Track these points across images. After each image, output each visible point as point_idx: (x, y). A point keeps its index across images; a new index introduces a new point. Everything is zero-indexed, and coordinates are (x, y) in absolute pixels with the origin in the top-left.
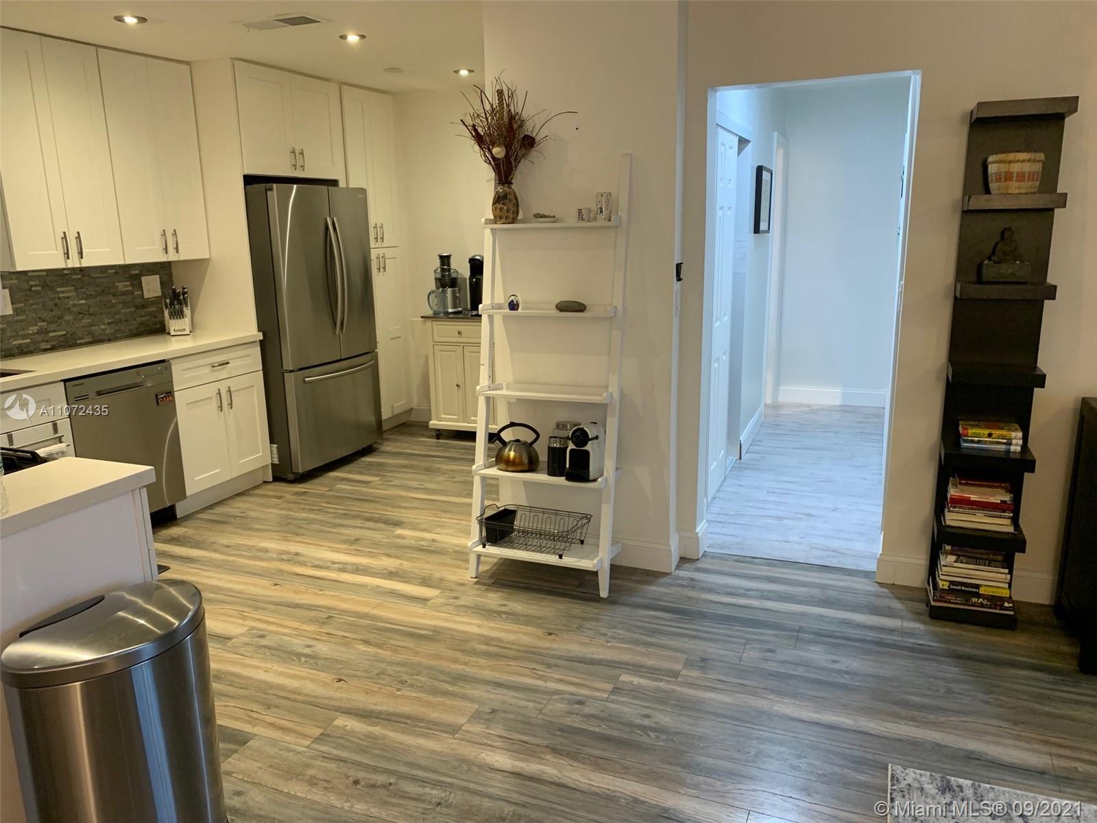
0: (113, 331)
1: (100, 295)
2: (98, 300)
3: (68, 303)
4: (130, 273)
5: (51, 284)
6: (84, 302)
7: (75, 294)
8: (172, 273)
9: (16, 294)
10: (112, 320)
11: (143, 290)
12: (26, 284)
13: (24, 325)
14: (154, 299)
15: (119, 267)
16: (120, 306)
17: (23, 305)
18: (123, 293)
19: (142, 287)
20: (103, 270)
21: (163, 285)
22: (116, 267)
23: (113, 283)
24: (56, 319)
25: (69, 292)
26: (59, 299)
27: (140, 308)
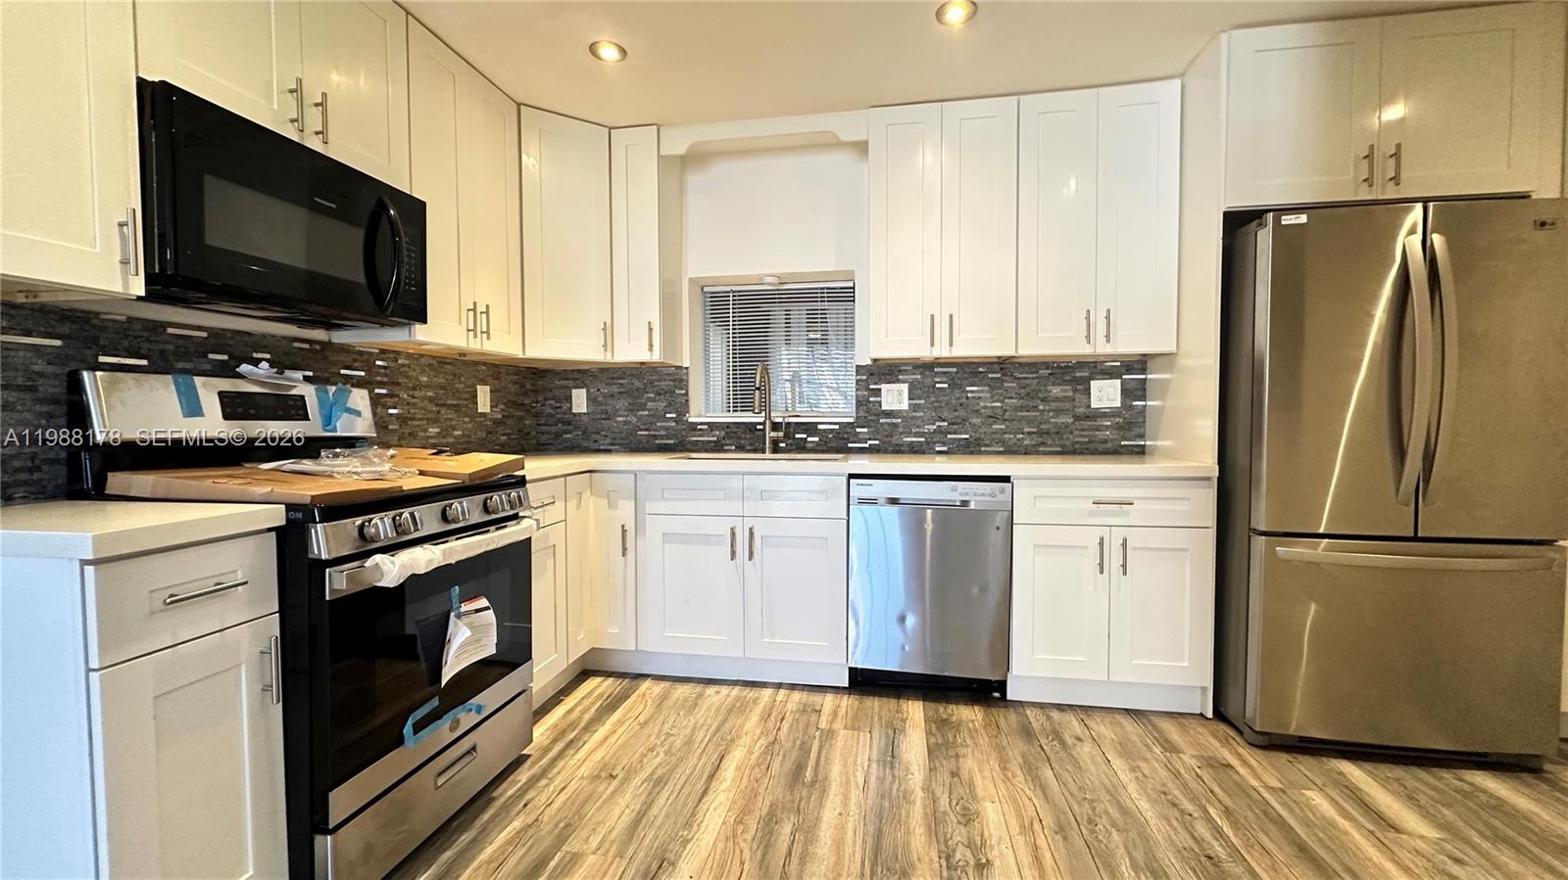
0: (1034, 443)
1: (1023, 398)
2: (1019, 404)
3: (978, 404)
4: (1073, 375)
5: (959, 382)
6: (999, 404)
7: (989, 395)
8: (1145, 379)
9: (916, 389)
10: (1035, 430)
11: (1090, 398)
12: (930, 380)
13: (919, 422)
14: (1108, 410)
15: (1058, 367)
16: (1051, 414)
17: (923, 402)
18: (1057, 398)
19: (1090, 394)
20: (1033, 370)
21: (1126, 393)
22: (1053, 367)
23: (1045, 386)
24: (959, 421)
25: (982, 391)
26: (967, 398)
27: (1082, 420)
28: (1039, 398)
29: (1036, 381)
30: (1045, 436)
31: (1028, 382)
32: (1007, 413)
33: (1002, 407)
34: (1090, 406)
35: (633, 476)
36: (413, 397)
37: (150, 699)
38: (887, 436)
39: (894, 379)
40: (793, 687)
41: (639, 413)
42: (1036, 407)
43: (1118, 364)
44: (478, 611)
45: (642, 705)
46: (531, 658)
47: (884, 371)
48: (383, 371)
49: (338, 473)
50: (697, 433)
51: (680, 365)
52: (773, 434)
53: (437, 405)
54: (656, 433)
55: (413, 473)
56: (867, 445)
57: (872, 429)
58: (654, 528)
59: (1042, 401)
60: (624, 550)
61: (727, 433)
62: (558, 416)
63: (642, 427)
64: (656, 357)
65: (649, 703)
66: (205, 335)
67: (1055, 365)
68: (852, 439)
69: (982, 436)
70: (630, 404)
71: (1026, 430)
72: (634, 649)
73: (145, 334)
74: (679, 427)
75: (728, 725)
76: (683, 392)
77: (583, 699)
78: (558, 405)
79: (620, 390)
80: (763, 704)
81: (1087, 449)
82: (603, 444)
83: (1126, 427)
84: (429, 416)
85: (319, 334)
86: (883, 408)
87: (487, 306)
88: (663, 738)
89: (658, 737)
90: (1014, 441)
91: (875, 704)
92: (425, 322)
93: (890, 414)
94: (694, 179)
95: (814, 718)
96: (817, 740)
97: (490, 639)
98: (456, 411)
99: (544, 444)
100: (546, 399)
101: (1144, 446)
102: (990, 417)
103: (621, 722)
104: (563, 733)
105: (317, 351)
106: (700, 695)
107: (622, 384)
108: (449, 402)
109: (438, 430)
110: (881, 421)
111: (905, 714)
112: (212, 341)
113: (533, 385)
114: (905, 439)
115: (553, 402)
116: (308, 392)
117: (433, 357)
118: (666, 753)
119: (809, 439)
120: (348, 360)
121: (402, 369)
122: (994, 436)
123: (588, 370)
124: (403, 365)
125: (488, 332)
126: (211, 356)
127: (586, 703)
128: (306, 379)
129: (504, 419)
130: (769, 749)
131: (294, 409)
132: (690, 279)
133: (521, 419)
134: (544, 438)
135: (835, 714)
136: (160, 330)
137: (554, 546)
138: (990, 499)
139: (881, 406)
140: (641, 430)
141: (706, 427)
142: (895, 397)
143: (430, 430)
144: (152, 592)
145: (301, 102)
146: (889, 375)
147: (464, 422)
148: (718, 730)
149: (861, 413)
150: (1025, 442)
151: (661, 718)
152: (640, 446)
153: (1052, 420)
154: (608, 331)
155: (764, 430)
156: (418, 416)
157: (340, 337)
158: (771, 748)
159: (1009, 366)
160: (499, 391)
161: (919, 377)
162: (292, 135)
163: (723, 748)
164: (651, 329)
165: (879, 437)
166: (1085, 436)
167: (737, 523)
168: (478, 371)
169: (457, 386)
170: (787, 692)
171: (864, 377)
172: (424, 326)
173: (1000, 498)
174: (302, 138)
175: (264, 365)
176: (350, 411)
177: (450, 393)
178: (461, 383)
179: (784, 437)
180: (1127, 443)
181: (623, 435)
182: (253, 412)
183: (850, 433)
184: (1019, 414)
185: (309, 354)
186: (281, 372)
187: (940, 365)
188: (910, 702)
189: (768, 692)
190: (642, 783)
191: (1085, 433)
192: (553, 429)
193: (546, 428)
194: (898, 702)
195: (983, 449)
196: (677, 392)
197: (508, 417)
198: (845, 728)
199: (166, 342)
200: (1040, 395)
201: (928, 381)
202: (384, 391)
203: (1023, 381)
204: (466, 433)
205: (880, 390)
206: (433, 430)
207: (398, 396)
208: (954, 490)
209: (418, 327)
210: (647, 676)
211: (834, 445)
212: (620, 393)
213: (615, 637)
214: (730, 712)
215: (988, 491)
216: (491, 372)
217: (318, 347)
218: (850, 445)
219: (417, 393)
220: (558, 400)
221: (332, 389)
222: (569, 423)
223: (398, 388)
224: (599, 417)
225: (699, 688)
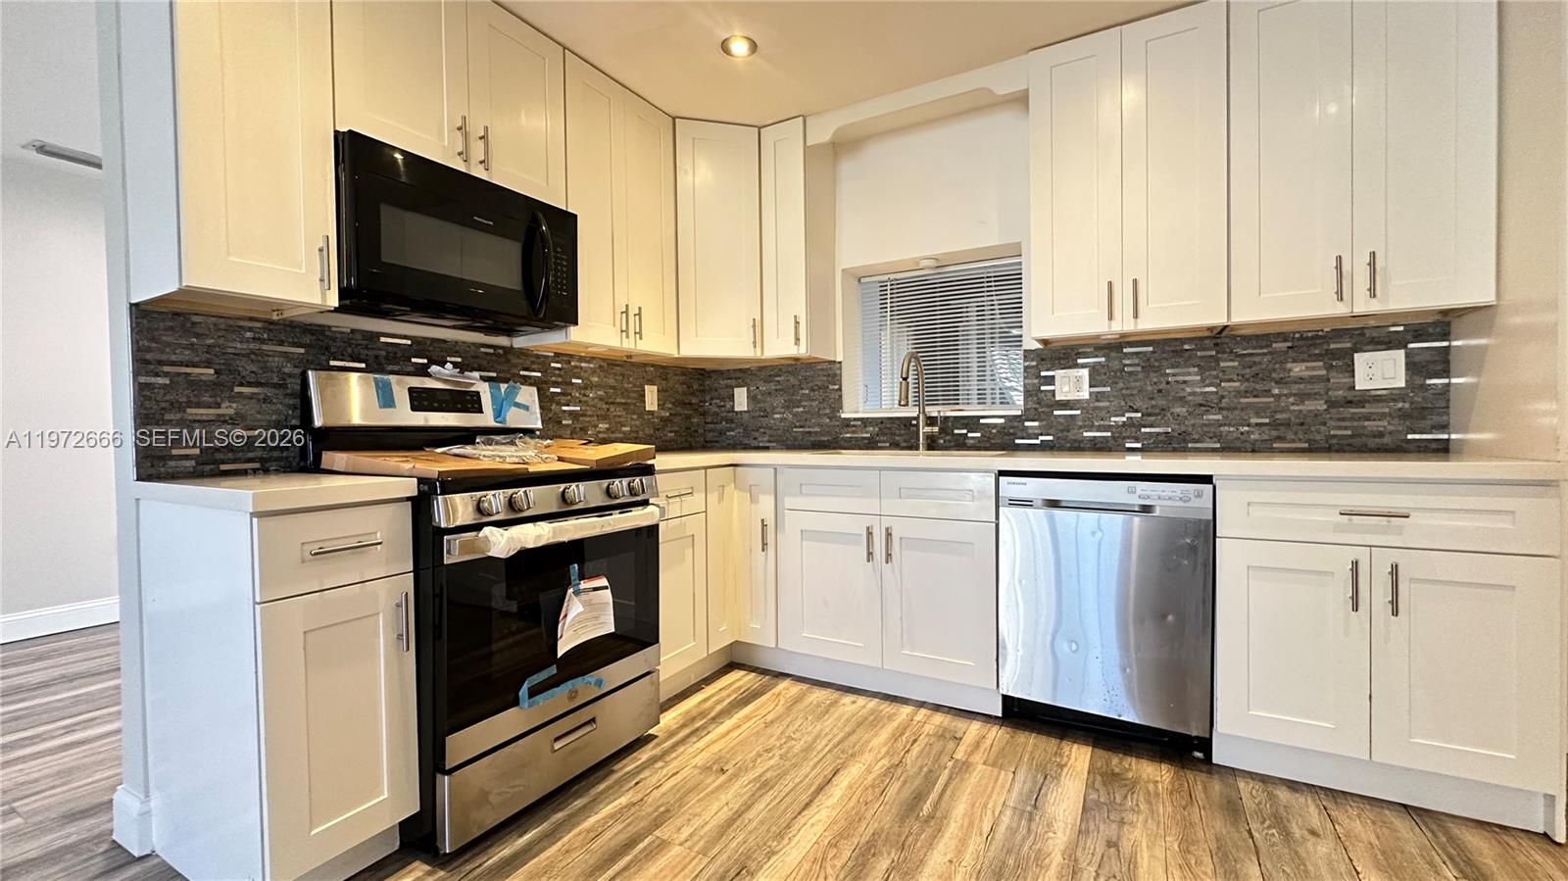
0: (1266, 437)
1: (1248, 380)
2: (1242, 388)
3: (1183, 390)
4: (1325, 347)
5: (1157, 364)
6: (1213, 389)
7: (1199, 378)
8: (1448, 347)
9: (1099, 374)
10: (1267, 421)
11: (1354, 376)
12: (1117, 362)
13: (1103, 413)
14: (1384, 392)
15: (1301, 338)
16: (1291, 400)
17: (1109, 389)
18: (1301, 378)
19: (1353, 371)
20: (1264, 343)
21: (1413, 367)
22: (1293, 338)
23: (1281, 362)
24: (1157, 411)
25: (1189, 374)
26: (1168, 383)
27: (1342, 406)
28: (1273, 379)
29: (1269, 357)
30: (1282, 428)
31: (1257, 359)
32: (1224, 401)
33: (1217, 393)
34: (1353, 388)
35: (773, 470)
36: (585, 395)
37: (302, 634)
38: (1062, 431)
39: (1071, 363)
40: (937, 708)
41: (794, 410)
42: (1269, 391)
43: (1401, 328)
44: (596, 589)
45: (772, 707)
46: (658, 642)
47: (1059, 354)
48: (558, 372)
49: (484, 456)
50: (850, 429)
51: (833, 359)
52: (928, 429)
53: (606, 403)
54: (811, 430)
55: (553, 459)
56: (1038, 442)
57: (1044, 423)
58: (793, 523)
59: (1276, 383)
60: (764, 545)
61: (880, 429)
62: (724, 414)
63: (797, 424)
64: (802, 351)
65: (781, 703)
66: (409, 342)
67: (1297, 335)
68: (1019, 434)
69: (1190, 429)
70: (786, 401)
71: (1254, 421)
72: (774, 646)
73: (364, 342)
74: (832, 424)
75: (853, 738)
76: (837, 387)
77: (721, 690)
78: (722, 404)
79: (778, 387)
80: (899, 720)
81: (1350, 445)
82: (762, 442)
83: (1416, 415)
84: (599, 413)
85: (502, 341)
86: (1057, 398)
87: (640, 308)
88: (784, 740)
89: (779, 739)
90: (1235, 435)
91: (1031, 742)
92: (576, 323)
93: (1066, 405)
94: (847, 168)
95: (951, 745)
96: (947, 771)
97: (607, 617)
98: (624, 409)
99: (710, 442)
100: (712, 399)
101: (1448, 440)
102: (1201, 405)
103: (748, 718)
104: (693, 719)
105: (499, 356)
106: (835, 702)
107: (778, 381)
108: (618, 400)
109: (607, 426)
110: (1056, 413)
111: (1065, 759)
112: (415, 347)
113: (700, 385)
114: (1085, 434)
115: (718, 401)
116: (484, 390)
117: (604, 360)
118: (781, 757)
119: (970, 435)
120: (528, 363)
121: (575, 371)
122: (1205, 429)
123: (749, 369)
124: (576, 367)
125: (640, 333)
126: (413, 360)
127: (724, 694)
128: (484, 379)
129: (672, 417)
130: (889, 772)
131: (471, 402)
132: (843, 270)
133: (688, 417)
134: (710, 436)
135: (977, 745)
136: (375, 339)
137: (693, 535)
138: (1181, 504)
139: (1054, 395)
140: (796, 427)
141: (860, 423)
142: (1072, 385)
143: (600, 425)
144: (303, 544)
145: (466, 136)
146: (1064, 359)
147: (632, 419)
148: (840, 742)
149: (1030, 405)
150: (1252, 437)
151: (789, 719)
152: (796, 443)
153: (1292, 408)
154: (758, 328)
155: (917, 426)
156: (589, 413)
157: (519, 342)
158: (892, 770)
159: (1227, 340)
160: (666, 391)
161: (1103, 359)
162: (461, 167)
163: (842, 761)
164: (797, 323)
165: (1051, 431)
166: (1346, 428)
167: (874, 522)
168: (646, 372)
169: (626, 385)
170: (929, 712)
171: (1034, 363)
172: (576, 327)
173: (1196, 503)
174: (469, 167)
175: (449, 366)
176: (518, 405)
177: (619, 392)
178: (629, 383)
179: (940, 433)
180: (1417, 436)
181: (780, 432)
182: (436, 405)
183: (1017, 427)
184: (1243, 400)
185: (494, 358)
186: (462, 372)
187: (1131, 344)
188: (1075, 746)
189: (907, 710)
190: (749, 783)
191: (1345, 424)
192: (719, 427)
193: (712, 426)
194: (1061, 743)
195: (1190, 445)
196: (831, 387)
197: (676, 415)
198: (984, 763)
199: (379, 349)
200: (1274, 375)
201: (1115, 365)
202: (558, 390)
203: (1247, 359)
204: (634, 429)
205: (1053, 377)
206: (603, 426)
207: (571, 394)
208: (1132, 491)
209: (572, 329)
210: (787, 676)
211: (999, 441)
212: (776, 390)
213: (758, 632)
214: (859, 725)
215: (1178, 494)
216: (658, 374)
217: (501, 351)
218: (1017, 441)
219: (588, 392)
220: (723, 400)
221: (503, 387)
222: (732, 422)
223: (570, 387)
224: (758, 414)
225: (836, 695)
